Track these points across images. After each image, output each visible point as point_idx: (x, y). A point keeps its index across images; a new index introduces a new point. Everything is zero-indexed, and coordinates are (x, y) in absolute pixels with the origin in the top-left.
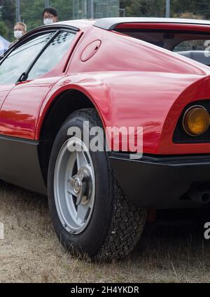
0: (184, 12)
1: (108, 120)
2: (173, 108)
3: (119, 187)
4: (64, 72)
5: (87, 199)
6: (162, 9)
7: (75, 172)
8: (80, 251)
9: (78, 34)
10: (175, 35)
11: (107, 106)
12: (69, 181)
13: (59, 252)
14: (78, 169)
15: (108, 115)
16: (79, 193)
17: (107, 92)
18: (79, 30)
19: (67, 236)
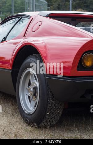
0: (78, 9)
1: (46, 60)
2: (77, 54)
3: (51, 92)
4: (24, 37)
5: (35, 98)
6: (68, 7)
7: (29, 84)
8: (32, 122)
9: (31, 19)
10: (77, 19)
11: (45, 53)
12: (26, 89)
13: (22, 123)
14: (31, 83)
15: (46, 57)
16: (31, 95)
17: (45, 47)
18: (31, 17)
19: (26, 116)
